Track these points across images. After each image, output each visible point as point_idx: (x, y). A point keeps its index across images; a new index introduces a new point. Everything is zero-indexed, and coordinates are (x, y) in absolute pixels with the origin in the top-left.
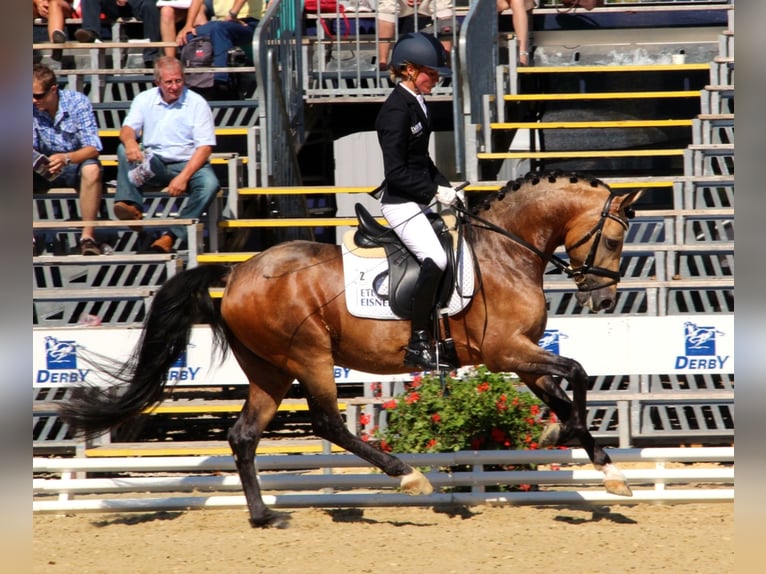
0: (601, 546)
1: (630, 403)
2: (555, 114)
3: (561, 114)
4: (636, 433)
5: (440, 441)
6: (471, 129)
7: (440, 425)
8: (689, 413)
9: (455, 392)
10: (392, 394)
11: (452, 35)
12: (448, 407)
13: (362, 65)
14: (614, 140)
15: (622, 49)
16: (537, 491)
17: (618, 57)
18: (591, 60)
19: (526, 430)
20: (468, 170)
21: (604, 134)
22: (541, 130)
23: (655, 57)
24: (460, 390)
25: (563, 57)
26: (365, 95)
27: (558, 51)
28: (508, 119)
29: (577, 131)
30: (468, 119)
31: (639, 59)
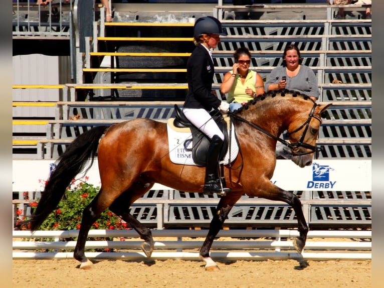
0: (147, 282)
1: (163, 205)
2: (125, 48)
3: (128, 48)
4: (166, 221)
5: (60, 224)
6: (79, 55)
7: (61, 215)
8: (195, 210)
9: (69, 198)
10: (34, 198)
11: (70, 4)
12: (65, 206)
13: (20, 19)
14: (156, 63)
15: (162, 14)
16: (113, 252)
17: (159, 18)
18: (145, 19)
19: (107, 219)
20: (77, 77)
21: (151, 60)
22: (117, 57)
23: (179, 19)
24: (72, 197)
25: (130, 17)
26: (21, 35)
27: (127, 14)
28: (100, 50)
29: (137, 58)
30: (78, 50)
31: (170, 20)
